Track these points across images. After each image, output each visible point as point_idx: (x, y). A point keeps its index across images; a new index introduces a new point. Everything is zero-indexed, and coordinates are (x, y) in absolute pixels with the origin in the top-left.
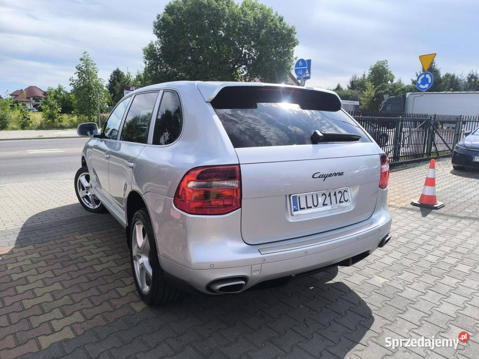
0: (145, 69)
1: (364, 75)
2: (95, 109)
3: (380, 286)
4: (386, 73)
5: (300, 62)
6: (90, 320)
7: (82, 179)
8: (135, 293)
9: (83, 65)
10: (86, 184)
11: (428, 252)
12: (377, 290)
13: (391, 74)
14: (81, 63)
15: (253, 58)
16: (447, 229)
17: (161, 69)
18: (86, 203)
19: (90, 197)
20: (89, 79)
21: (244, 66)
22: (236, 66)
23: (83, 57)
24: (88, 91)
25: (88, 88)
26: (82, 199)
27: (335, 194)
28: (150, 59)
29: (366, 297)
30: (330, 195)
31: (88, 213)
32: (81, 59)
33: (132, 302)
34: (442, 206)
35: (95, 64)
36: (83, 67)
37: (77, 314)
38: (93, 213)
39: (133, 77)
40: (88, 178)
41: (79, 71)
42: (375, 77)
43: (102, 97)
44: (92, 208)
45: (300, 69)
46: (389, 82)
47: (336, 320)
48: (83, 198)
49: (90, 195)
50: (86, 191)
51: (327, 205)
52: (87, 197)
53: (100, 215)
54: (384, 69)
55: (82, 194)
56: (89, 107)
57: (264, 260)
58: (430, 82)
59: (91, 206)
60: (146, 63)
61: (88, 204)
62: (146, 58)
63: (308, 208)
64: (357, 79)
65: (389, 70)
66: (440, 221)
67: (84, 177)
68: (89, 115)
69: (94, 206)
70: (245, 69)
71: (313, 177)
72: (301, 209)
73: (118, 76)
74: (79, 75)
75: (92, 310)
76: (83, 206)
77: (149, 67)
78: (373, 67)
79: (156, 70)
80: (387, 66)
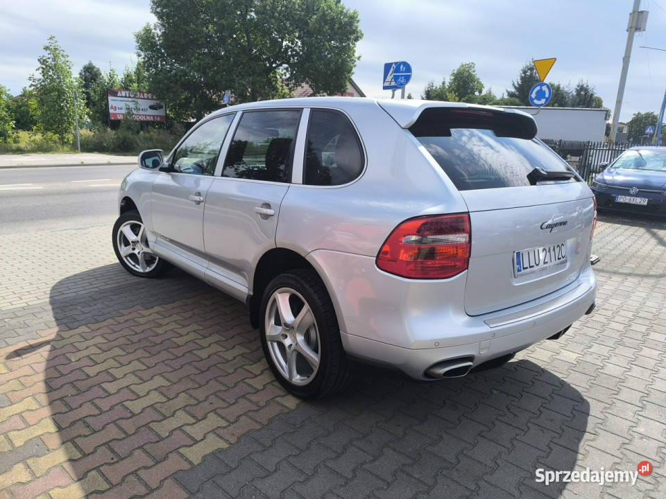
0: (139, 64)
1: (444, 83)
2: (70, 123)
3: (575, 363)
4: (473, 81)
5: (402, 66)
6: (234, 423)
7: (126, 229)
8: (274, 385)
9: (49, 56)
10: (131, 237)
11: (610, 319)
12: (572, 367)
13: (479, 83)
14: (46, 54)
15: (297, 54)
16: (617, 289)
17: (162, 65)
18: (130, 263)
19: (139, 256)
20: (59, 78)
21: (286, 66)
22: (274, 65)
23: (48, 45)
24: (59, 97)
25: (58, 91)
26: (124, 259)
27: (554, 250)
28: (146, 50)
29: (565, 376)
30: (549, 251)
31: (136, 279)
32: (46, 48)
33: (277, 397)
34: (598, 261)
35: (68, 56)
36: (50, 61)
37: (212, 416)
38: (142, 279)
39: (120, 77)
40: (135, 229)
41: (44, 66)
42: (459, 85)
43: (80, 106)
44: (141, 271)
45: (402, 76)
46: (477, 93)
47: (544, 405)
48: (126, 257)
49: (139, 253)
50: (131, 247)
51: (547, 263)
52: (133, 256)
53: (155, 281)
54: (470, 75)
55: (124, 250)
56: (61, 122)
57: (494, 334)
58: (547, 96)
59: (139, 269)
60: (139, 56)
61: (134, 266)
62: (141, 49)
63: (531, 267)
64: (434, 88)
65: (477, 76)
66: (603, 279)
67: (128, 226)
68: (61, 133)
69: (143, 268)
70: (287, 69)
71: (541, 228)
72: (524, 268)
73: (91, 73)
74: (43, 72)
75: (229, 409)
76: (127, 269)
77: (144, 63)
78: (455, 72)
79: (156, 67)
80: (474, 72)
